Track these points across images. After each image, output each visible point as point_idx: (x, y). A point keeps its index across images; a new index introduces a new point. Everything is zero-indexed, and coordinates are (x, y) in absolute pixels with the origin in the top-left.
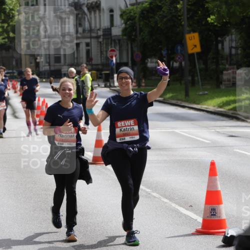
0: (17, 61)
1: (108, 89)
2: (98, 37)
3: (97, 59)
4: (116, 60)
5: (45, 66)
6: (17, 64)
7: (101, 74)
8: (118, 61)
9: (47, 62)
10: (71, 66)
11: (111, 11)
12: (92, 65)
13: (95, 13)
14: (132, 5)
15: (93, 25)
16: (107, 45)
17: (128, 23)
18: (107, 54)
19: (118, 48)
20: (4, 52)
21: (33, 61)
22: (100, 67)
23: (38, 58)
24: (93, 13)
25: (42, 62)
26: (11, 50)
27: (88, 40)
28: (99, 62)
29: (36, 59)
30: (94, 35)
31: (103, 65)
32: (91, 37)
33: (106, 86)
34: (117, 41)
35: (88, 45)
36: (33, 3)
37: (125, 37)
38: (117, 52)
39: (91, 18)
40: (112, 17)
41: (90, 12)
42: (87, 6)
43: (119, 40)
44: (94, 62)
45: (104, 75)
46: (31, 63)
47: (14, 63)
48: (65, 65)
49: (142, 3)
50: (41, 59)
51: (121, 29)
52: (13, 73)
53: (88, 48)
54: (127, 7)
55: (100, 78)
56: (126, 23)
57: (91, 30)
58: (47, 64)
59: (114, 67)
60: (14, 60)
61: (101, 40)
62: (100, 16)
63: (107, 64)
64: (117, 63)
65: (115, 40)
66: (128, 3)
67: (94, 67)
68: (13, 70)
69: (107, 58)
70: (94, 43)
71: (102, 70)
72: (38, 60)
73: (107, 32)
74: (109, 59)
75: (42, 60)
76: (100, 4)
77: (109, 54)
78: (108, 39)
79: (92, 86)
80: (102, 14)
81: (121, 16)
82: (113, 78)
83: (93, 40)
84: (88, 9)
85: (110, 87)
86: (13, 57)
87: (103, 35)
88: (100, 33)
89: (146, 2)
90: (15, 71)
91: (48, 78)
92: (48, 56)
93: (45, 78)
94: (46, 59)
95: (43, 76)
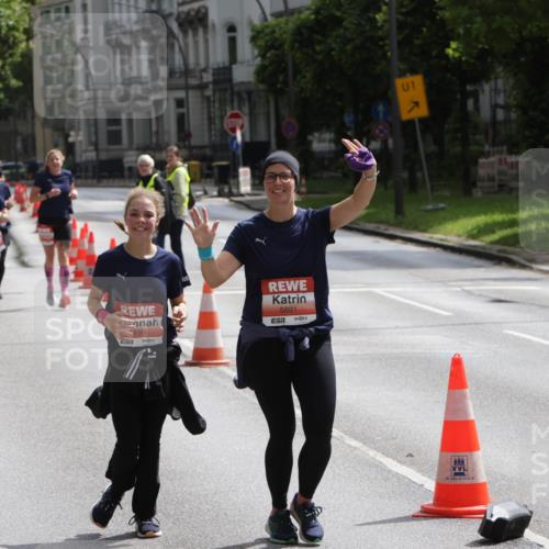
0: (24, 141)
1: (226, 200)
2: (202, 87)
3: (200, 135)
4: (243, 136)
5: (86, 151)
6: (25, 147)
7: (210, 168)
8: (248, 139)
9: (91, 143)
10: (145, 150)
11: (232, 29)
12: (190, 148)
13: (195, 35)
14: (277, 15)
15: (192, 61)
16: (223, 102)
17: (268, 55)
18: (222, 122)
19: (246, 109)
21: (61, 141)
22: (208, 152)
23: (72, 133)
24: (190, 34)
25: (81, 142)
26: (11, 118)
27: (181, 94)
28: (206, 141)
29: (68, 136)
30: (193, 82)
31: (213, 147)
32: (187, 88)
33: (220, 195)
34: (245, 96)
35: (180, 103)
37: (262, 87)
38: (245, 120)
39: (186, 45)
40: (232, 42)
41: (185, 33)
42: (177, 19)
43: (249, 93)
44: (194, 141)
45: (216, 171)
46: (56, 145)
47: (19, 145)
48: (130, 148)
49: (299, 11)
50: (77, 135)
51: (252, 69)
52: (18, 167)
53: (181, 110)
54: (266, 19)
55: (208, 176)
56: (263, 56)
57: (187, 72)
58: (92, 148)
59: (240, 152)
60: (19, 138)
61: (209, 92)
62: (206, 41)
63: (223, 144)
64: (244, 143)
65: (239, 94)
66: (268, 12)
67: (195, 151)
68: (16, 160)
69: (224, 134)
70: (194, 99)
71: (212, 159)
72: (71, 140)
73: (223, 75)
74: (227, 135)
75: (80, 138)
76: (206, 15)
77: (228, 123)
78: (226, 90)
79: (190, 195)
80: (210, 37)
81: (253, 39)
82: (236, 176)
83: (191, 93)
84: (181, 25)
85: (230, 195)
86: (16, 133)
87: (215, 82)
88: (208, 77)
89: (308, 9)
90: (20, 163)
91: (93, 177)
92: (93, 129)
93: (86, 178)
94: (89, 135)
95: (83, 174)
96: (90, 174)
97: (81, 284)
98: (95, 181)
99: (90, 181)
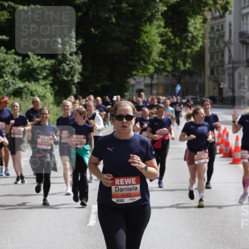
0: (200, 86)
5: (228, 92)
6: (200, 89)
9: (230, 88)
20: (187, 76)
21: (217, 87)
23: (222, 83)
25: (226, 88)
26: (194, 76)
29: (220, 85)
36: (218, 28)
46: (214, 89)
47: (197, 89)
50: (224, 84)
52: (196, 98)
58: (231, 90)
60: (197, 85)
68: (196, 95)
72: (221, 86)
75: (226, 86)
86: (196, 83)
90: (198, 97)
91: (231, 104)
92: (231, 82)
93: (228, 104)
94: (230, 84)
95: (226, 103)
96: (229, 103)
97: (222, 155)
98: (231, 106)
99: (229, 106)
